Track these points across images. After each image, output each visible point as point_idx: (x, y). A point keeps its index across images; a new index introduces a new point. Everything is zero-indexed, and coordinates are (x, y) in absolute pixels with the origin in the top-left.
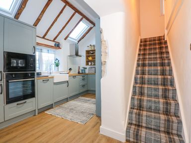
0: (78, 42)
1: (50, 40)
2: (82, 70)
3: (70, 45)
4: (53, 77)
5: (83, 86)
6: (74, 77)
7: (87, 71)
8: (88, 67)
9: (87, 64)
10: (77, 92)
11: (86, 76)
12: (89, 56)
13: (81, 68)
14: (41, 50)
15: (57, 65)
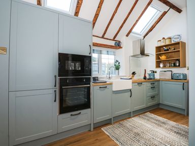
0: (144, 37)
1: (110, 40)
2: (149, 75)
3: (133, 42)
4: (111, 84)
5: (153, 97)
6: (140, 84)
7: (157, 76)
8: (158, 70)
9: (158, 66)
10: (144, 106)
11: (156, 84)
12: (161, 55)
13: (148, 72)
14: (101, 51)
15: (117, 68)
